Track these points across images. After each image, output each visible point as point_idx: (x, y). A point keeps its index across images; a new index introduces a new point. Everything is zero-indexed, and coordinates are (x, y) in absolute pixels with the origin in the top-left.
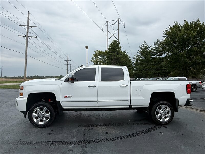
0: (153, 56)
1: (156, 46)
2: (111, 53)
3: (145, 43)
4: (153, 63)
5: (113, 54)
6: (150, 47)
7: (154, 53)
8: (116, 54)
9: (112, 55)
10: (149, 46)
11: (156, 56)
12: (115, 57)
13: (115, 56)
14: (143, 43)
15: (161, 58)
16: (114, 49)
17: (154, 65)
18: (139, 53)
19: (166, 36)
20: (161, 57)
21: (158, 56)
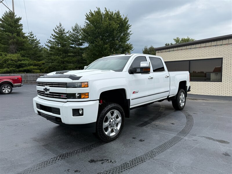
0: (72, 45)
1: (75, 32)
2: (7, 33)
3: (61, 25)
4: (72, 54)
5: (10, 34)
6: (67, 33)
7: (73, 41)
8: (15, 36)
9: (8, 35)
10: (66, 31)
11: (76, 45)
12: (15, 40)
13: (14, 38)
14: (58, 25)
15: (81, 49)
16: (12, 26)
17: (73, 56)
18: (53, 39)
19: (88, 21)
20: (81, 47)
21: (77, 45)
